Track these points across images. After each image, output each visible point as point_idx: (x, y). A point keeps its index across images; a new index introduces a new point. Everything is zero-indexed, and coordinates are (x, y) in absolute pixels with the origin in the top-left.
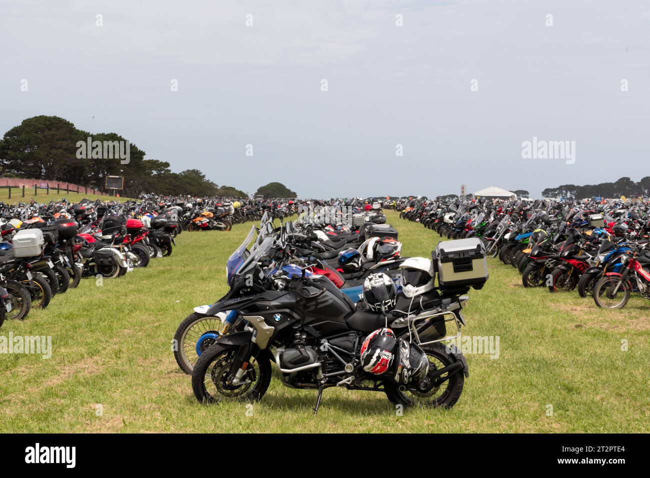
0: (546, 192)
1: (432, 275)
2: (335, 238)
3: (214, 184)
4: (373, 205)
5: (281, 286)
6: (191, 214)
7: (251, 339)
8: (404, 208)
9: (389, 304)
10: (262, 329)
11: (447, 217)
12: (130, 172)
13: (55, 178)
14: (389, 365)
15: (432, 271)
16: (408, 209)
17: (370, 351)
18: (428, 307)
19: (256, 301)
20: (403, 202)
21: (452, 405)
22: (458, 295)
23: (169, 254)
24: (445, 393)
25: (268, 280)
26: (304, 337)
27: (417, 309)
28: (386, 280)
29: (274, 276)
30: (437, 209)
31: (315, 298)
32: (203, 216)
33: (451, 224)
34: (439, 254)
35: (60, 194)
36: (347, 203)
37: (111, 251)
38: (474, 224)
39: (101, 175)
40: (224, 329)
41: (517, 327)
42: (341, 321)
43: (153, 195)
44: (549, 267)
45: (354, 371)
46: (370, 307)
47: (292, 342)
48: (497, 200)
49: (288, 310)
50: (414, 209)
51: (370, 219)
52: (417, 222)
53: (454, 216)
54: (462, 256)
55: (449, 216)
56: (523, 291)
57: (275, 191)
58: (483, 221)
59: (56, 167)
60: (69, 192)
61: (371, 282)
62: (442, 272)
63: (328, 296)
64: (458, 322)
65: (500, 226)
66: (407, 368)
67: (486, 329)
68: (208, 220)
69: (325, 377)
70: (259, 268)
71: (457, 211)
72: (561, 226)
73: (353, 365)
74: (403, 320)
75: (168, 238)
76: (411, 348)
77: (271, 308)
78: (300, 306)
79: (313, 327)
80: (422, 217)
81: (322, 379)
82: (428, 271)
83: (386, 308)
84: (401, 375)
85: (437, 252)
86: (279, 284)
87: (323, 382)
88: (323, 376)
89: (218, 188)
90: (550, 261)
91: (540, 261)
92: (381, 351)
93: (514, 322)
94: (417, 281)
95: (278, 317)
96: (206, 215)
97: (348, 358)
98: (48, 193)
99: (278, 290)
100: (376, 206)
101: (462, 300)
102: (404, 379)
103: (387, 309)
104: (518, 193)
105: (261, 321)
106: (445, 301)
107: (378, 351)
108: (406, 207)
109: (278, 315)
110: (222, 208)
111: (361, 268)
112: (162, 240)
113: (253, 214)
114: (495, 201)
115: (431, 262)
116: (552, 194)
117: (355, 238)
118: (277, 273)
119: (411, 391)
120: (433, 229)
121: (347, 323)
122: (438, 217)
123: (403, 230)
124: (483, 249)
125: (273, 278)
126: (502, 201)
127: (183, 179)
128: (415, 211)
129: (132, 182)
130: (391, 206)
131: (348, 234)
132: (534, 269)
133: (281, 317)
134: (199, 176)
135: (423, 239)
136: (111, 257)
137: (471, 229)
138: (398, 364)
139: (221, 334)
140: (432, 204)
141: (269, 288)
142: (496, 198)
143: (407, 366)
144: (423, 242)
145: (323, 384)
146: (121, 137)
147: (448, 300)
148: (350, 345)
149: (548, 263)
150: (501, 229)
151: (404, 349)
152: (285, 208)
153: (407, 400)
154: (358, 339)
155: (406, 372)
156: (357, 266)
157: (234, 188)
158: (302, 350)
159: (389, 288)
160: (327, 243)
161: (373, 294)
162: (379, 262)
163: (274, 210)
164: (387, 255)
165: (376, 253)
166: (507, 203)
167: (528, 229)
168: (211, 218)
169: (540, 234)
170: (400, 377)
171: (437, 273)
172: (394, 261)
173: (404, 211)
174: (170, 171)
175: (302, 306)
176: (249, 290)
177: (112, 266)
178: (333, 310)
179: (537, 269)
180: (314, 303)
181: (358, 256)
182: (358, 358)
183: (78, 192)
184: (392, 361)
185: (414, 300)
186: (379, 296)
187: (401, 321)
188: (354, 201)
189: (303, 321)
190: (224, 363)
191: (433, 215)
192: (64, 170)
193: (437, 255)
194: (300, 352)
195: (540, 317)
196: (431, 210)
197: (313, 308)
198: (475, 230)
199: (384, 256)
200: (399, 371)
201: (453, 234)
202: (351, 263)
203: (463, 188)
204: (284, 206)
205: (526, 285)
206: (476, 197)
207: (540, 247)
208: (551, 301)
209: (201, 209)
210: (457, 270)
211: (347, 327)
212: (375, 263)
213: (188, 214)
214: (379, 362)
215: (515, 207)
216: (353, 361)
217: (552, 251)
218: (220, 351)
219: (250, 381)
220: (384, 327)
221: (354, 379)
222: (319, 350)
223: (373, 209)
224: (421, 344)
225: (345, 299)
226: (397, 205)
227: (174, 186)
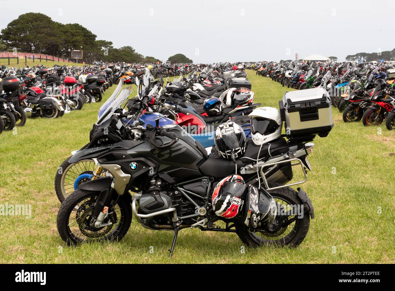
0: (348, 57)
1: (279, 124)
2: (210, 88)
3: (142, 55)
4: (238, 66)
5: (137, 136)
6: (119, 74)
7: (111, 184)
8: (259, 69)
9: (239, 151)
10: (120, 176)
11: (287, 74)
12: (88, 48)
13: (40, 52)
14: (239, 210)
15: (280, 120)
16: (262, 68)
17: (221, 197)
18: (275, 154)
19: (113, 150)
20: (258, 65)
21: (299, 244)
22: (303, 143)
23: (100, 100)
24: (292, 232)
25: (125, 130)
26: (159, 183)
27: (265, 156)
28: (237, 128)
29: (131, 126)
30: (281, 68)
31: (169, 147)
32: (127, 75)
33: (290, 78)
34: (286, 104)
35: (41, 62)
36: (221, 65)
37: (51, 99)
38: (306, 78)
39: (69, 50)
40: (97, 170)
41: (345, 156)
42: (194, 168)
43: (101, 62)
44: (363, 108)
45: (207, 214)
46: (221, 155)
47: (148, 188)
48: (318, 62)
49: (142, 159)
50: (266, 69)
51: (235, 75)
52: (267, 77)
53: (292, 73)
54: (308, 106)
55: (289, 72)
56: (345, 125)
57: (180, 59)
58: (312, 75)
59: (41, 45)
60: (48, 61)
61: (222, 131)
62: (289, 120)
63: (181, 145)
64: (305, 168)
65: (324, 79)
66: (256, 214)
67: (321, 158)
68: (130, 78)
69: (180, 220)
70: (116, 119)
71: (294, 69)
72: (370, 78)
73: (206, 208)
74: (252, 167)
75: (99, 90)
76: (260, 194)
77: (127, 156)
78: (154, 154)
79: (168, 173)
80: (271, 74)
81: (177, 222)
82: (275, 120)
83: (235, 156)
84: (251, 219)
85: (284, 102)
86: (135, 134)
87: (178, 224)
88: (178, 219)
89: (144, 58)
90: (363, 103)
91: (355, 103)
92: (232, 197)
93: (342, 152)
94: (264, 129)
95: (134, 165)
96: (129, 74)
97: (201, 203)
98: (34, 62)
99: (135, 140)
100: (240, 67)
101: (308, 147)
102: (253, 223)
103: (237, 156)
104: (331, 58)
105: (118, 169)
106: (291, 148)
107: (228, 197)
108: (260, 67)
109: (134, 163)
110: (140, 70)
111: (222, 112)
112: (95, 91)
113: (162, 73)
114: (317, 63)
115: (278, 111)
116: (352, 59)
117: (222, 88)
118: (134, 123)
119: (261, 232)
120: (278, 81)
121: (200, 169)
122: (281, 73)
123: (258, 83)
124: (328, 98)
125: (130, 128)
126: (321, 63)
127: (122, 52)
128: (266, 70)
129: (89, 54)
130: (251, 67)
131: (219, 86)
132: (351, 109)
133: (136, 165)
134: (131, 50)
135: (271, 88)
136: (51, 103)
137: (303, 81)
138: (248, 210)
139: (95, 174)
140: (277, 65)
141: (127, 138)
142: (317, 61)
143: (256, 211)
144: (271, 91)
145: (178, 226)
146: (81, 26)
147: (296, 147)
148: (202, 190)
149: (361, 105)
150: (325, 80)
151: (253, 195)
152: (183, 69)
153: (257, 239)
154: (210, 184)
155: (255, 217)
156: (218, 111)
157: (154, 58)
158: (157, 196)
159: (239, 136)
160: (203, 92)
161: (224, 142)
162: (236, 107)
163: (175, 71)
164: (243, 102)
165: (233, 101)
166: (325, 64)
167: (345, 80)
168: (132, 76)
169: (355, 84)
170: (249, 222)
171: (284, 122)
172: (248, 107)
173: (259, 70)
174: (113, 47)
175: (157, 155)
176: (107, 139)
177: (52, 110)
178: (187, 157)
179: (354, 109)
180: (168, 151)
181: (218, 103)
182: (211, 202)
183: (53, 60)
184: (242, 206)
185: (262, 148)
186: (229, 144)
187: (250, 167)
188: (226, 64)
189: (158, 169)
190: (87, 207)
191: (278, 72)
192: (46, 47)
193: (284, 105)
194: (155, 198)
195: (361, 146)
196: (277, 69)
197: (167, 156)
198: (306, 81)
199: (240, 103)
200: (248, 216)
201: (291, 84)
202: (214, 109)
203: (296, 55)
204: (182, 68)
205: (345, 120)
206: (305, 61)
207: (356, 93)
208: (366, 133)
209: (126, 70)
210: (303, 119)
211: (200, 174)
212: (233, 108)
213: (117, 73)
214: (230, 208)
215: (331, 66)
216: (206, 205)
217: (365, 96)
218: (82, 196)
219: (111, 223)
220: (235, 173)
221: (206, 221)
222: (174, 194)
223: (238, 69)
224: (269, 189)
225: (197, 147)
226: (255, 67)
227: (116, 57)
